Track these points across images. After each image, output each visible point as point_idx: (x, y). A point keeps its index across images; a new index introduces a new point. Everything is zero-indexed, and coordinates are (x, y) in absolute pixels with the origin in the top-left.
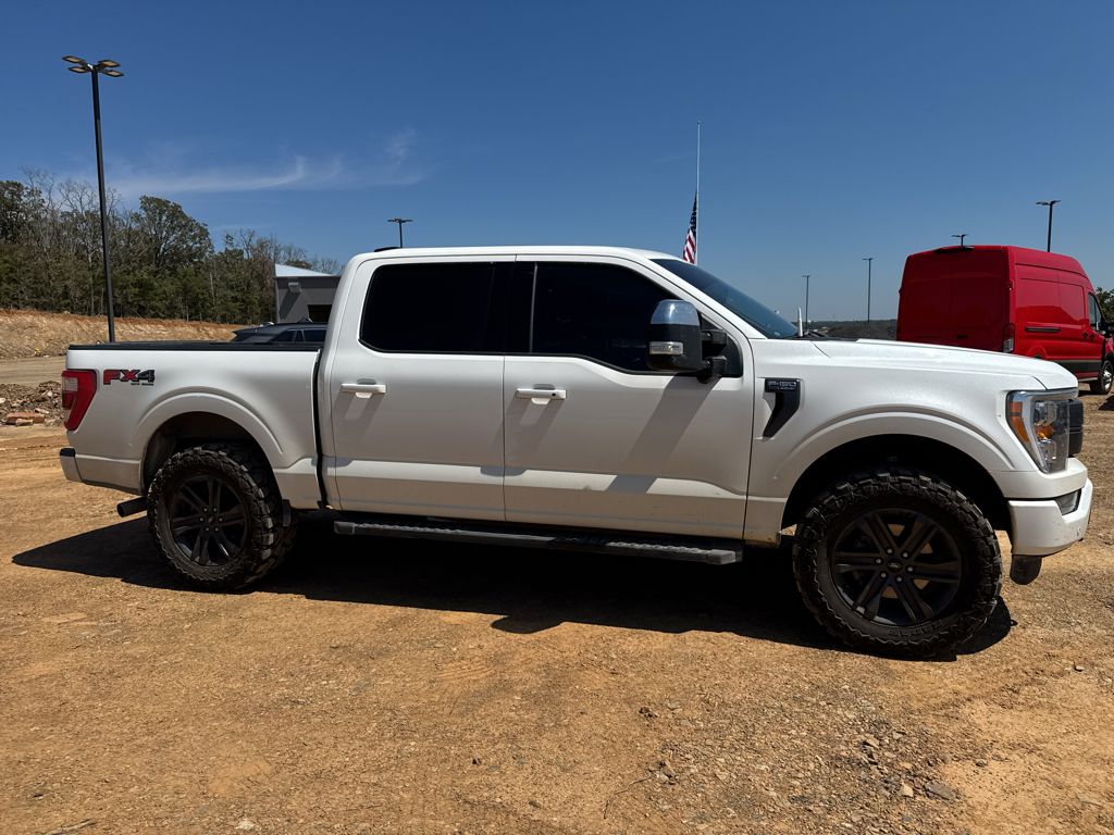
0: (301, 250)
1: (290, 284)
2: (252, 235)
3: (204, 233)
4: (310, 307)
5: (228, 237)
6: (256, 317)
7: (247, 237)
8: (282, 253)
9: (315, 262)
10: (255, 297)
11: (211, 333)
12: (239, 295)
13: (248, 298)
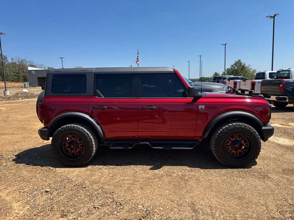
0: (33, 62)
1: (32, 72)
2: (19, 58)
3: (6, 58)
4: (38, 77)
5: (12, 59)
6: (21, 80)
7: (18, 59)
8: (28, 63)
9: (37, 65)
10: (21, 75)
11: (9, 85)
12: (16, 74)
13: (19, 75)
